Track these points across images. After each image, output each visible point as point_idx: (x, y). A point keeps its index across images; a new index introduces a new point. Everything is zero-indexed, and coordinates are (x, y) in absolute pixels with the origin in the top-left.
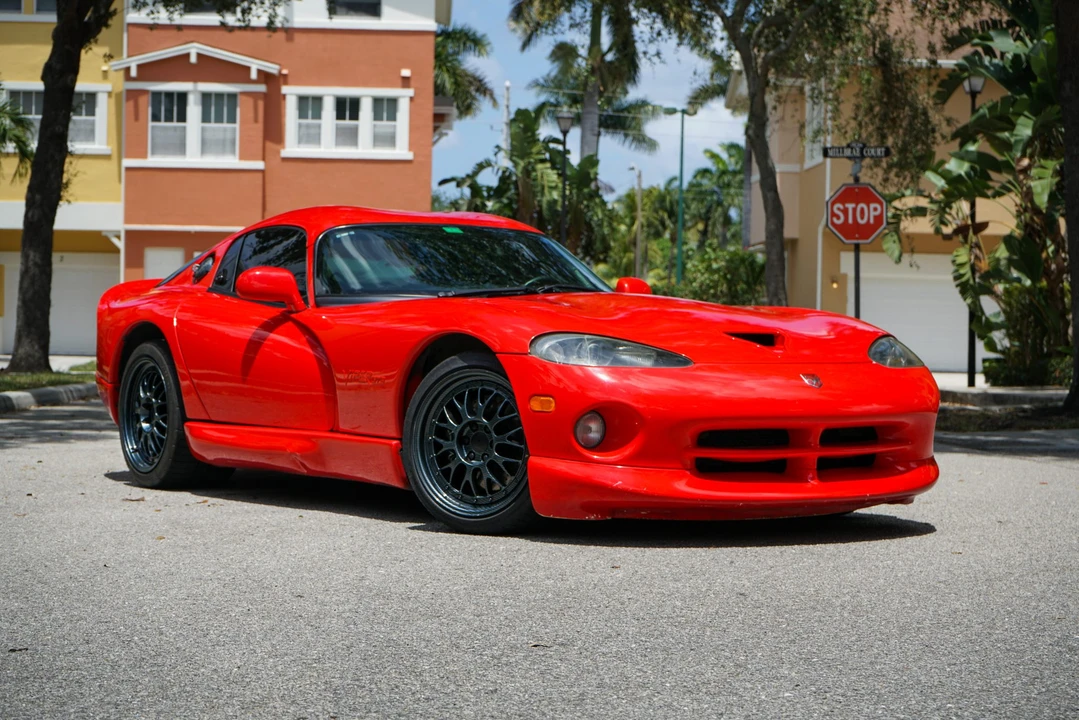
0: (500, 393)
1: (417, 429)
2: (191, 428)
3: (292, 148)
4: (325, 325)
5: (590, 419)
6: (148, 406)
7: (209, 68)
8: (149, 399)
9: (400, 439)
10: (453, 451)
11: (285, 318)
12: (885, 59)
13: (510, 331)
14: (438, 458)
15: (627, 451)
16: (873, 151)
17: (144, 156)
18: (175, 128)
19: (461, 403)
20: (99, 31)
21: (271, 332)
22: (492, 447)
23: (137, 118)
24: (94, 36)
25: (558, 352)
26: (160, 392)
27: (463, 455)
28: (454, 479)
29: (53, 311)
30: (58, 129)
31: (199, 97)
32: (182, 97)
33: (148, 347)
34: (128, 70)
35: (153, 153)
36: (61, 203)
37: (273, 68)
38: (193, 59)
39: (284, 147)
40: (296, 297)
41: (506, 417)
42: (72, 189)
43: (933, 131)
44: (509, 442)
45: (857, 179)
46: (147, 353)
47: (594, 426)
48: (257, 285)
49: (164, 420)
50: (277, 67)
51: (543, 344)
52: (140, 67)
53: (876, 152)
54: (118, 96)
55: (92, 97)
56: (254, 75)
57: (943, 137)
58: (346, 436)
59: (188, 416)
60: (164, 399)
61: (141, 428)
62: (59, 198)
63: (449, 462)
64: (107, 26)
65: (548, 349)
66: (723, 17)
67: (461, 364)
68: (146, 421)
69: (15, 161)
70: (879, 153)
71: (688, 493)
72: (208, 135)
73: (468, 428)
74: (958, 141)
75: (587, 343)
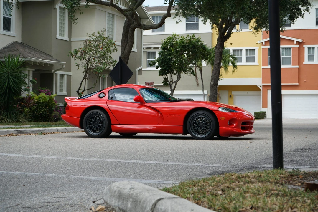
3: (306, 62)
7: (283, 41)
24: (227, 39)
35: (269, 64)
36: (219, 80)
39: (304, 62)
42: (222, 76)
55: (254, 50)
56: (295, 43)
72: (284, 59)
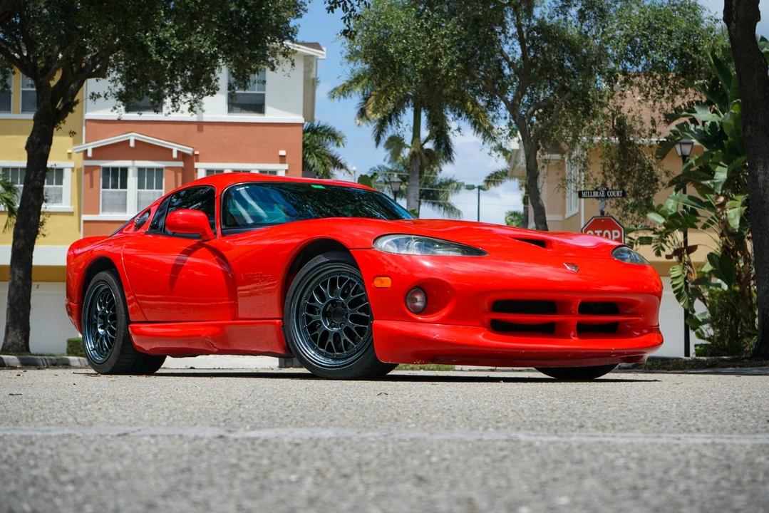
0: (352, 279)
1: (294, 307)
2: (132, 327)
4: (229, 248)
5: (416, 293)
6: (103, 317)
7: (143, 150)
8: (104, 312)
9: (282, 319)
10: (320, 322)
11: (201, 245)
12: (621, 129)
13: (358, 234)
14: (308, 327)
15: (444, 313)
16: (614, 193)
17: (97, 213)
18: (119, 193)
19: (325, 287)
20: (67, 115)
21: (189, 256)
22: (347, 317)
23: (92, 186)
24: (63, 120)
25: (393, 246)
26: (111, 306)
27: (326, 324)
28: (320, 341)
29: (32, 312)
30: (37, 183)
31: (136, 171)
32: (124, 171)
33: (104, 275)
34: (86, 152)
35: (103, 211)
36: (38, 236)
37: (188, 150)
38: (132, 144)
40: (208, 229)
41: (357, 296)
42: (46, 226)
43: (657, 180)
44: (358, 313)
45: (602, 213)
46: (103, 279)
47: (419, 297)
48: (181, 222)
49: (114, 325)
50: (191, 149)
51: (382, 242)
52: (94, 149)
53: (616, 194)
54: (79, 170)
55: (60, 171)
56: (175, 155)
57: (664, 185)
58: (244, 321)
59: (131, 320)
60: (114, 310)
61: (98, 333)
62: (37, 232)
63: (316, 330)
64: (72, 111)
65: (386, 245)
66: (506, 101)
67: (325, 260)
68: (102, 327)
69: (6, 216)
70: (618, 194)
71: (485, 343)
72: (142, 198)
73: (330, 305)
74: (674, 187)
75: (414, 241)
